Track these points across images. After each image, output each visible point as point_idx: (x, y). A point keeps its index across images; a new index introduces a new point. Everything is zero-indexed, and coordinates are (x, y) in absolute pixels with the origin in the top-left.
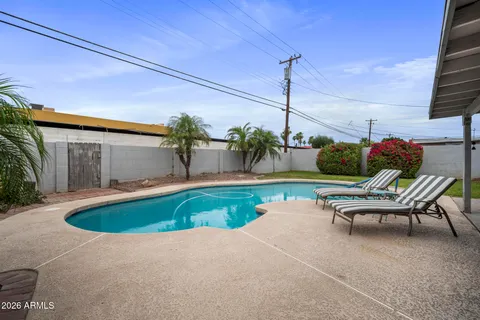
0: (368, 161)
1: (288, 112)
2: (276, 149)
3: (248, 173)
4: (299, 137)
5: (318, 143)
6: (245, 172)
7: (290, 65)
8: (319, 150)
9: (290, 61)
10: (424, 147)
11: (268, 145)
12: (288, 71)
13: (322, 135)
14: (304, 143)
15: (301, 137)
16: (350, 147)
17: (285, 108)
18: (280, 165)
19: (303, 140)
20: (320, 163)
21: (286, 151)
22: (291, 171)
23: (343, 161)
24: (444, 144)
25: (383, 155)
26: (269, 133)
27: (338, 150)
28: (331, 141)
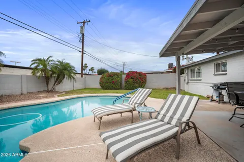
0: (125, 82)
1: (83, 53)
2: (72, 74)
3: (52, 92)
4: (92, 69)
5: (101, 72)
6: (48, 91)
7: (84, 25)
8: (101, 76)
9: (84, 23)
10: (147, 75)
11: (66, 72)
12: (82, 28)
13: (103, 68)
14: (95, 72)
15: (93, 70)
16: (116, 74)
17: (81, 50)
18: (78, 85)
19: (94, 71)
20: (101, 83)
21: (82, 77)
22: (85, 89)
23: (113, 82)
24: (152, 73)
25: (132, 78)
26: (68, 64)
27: (110, 76)
28: (108, 71)
